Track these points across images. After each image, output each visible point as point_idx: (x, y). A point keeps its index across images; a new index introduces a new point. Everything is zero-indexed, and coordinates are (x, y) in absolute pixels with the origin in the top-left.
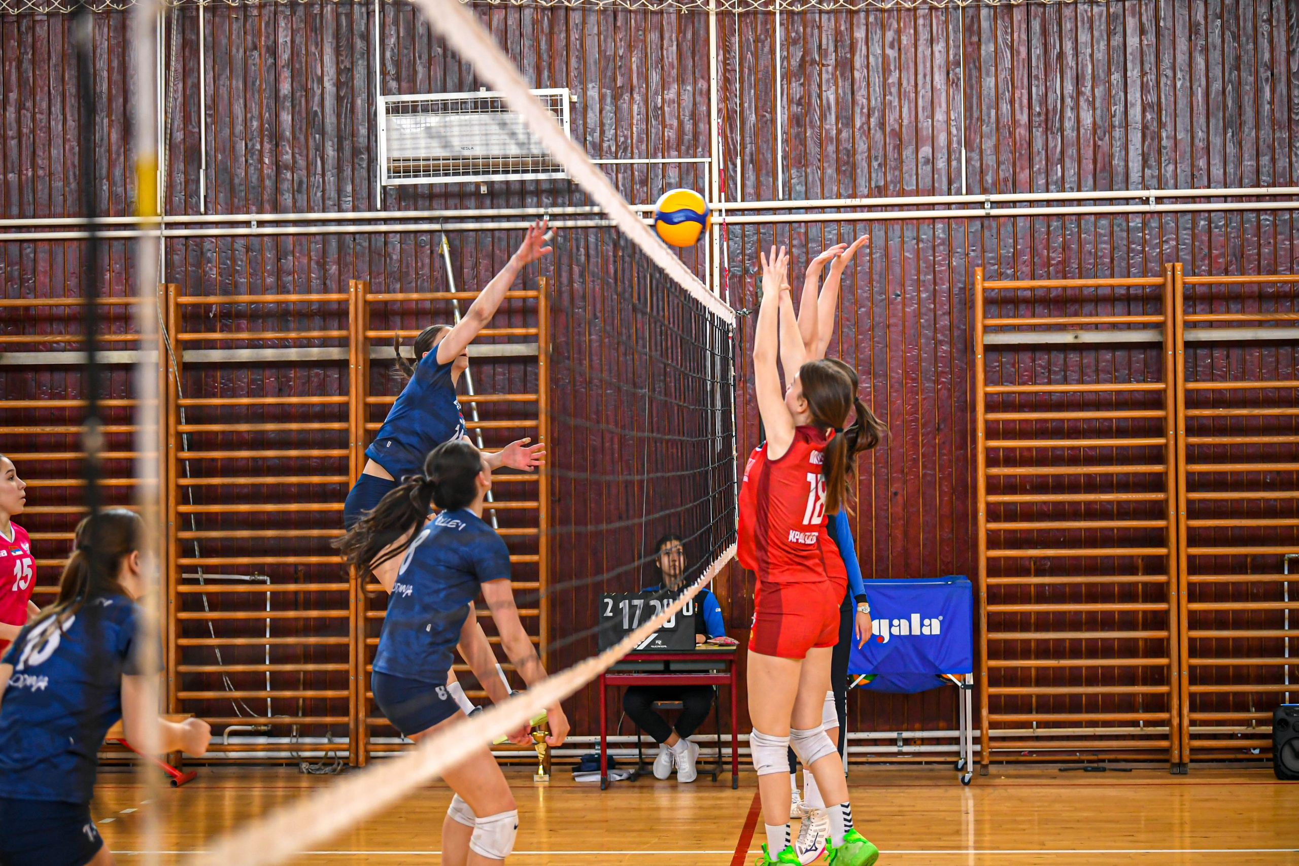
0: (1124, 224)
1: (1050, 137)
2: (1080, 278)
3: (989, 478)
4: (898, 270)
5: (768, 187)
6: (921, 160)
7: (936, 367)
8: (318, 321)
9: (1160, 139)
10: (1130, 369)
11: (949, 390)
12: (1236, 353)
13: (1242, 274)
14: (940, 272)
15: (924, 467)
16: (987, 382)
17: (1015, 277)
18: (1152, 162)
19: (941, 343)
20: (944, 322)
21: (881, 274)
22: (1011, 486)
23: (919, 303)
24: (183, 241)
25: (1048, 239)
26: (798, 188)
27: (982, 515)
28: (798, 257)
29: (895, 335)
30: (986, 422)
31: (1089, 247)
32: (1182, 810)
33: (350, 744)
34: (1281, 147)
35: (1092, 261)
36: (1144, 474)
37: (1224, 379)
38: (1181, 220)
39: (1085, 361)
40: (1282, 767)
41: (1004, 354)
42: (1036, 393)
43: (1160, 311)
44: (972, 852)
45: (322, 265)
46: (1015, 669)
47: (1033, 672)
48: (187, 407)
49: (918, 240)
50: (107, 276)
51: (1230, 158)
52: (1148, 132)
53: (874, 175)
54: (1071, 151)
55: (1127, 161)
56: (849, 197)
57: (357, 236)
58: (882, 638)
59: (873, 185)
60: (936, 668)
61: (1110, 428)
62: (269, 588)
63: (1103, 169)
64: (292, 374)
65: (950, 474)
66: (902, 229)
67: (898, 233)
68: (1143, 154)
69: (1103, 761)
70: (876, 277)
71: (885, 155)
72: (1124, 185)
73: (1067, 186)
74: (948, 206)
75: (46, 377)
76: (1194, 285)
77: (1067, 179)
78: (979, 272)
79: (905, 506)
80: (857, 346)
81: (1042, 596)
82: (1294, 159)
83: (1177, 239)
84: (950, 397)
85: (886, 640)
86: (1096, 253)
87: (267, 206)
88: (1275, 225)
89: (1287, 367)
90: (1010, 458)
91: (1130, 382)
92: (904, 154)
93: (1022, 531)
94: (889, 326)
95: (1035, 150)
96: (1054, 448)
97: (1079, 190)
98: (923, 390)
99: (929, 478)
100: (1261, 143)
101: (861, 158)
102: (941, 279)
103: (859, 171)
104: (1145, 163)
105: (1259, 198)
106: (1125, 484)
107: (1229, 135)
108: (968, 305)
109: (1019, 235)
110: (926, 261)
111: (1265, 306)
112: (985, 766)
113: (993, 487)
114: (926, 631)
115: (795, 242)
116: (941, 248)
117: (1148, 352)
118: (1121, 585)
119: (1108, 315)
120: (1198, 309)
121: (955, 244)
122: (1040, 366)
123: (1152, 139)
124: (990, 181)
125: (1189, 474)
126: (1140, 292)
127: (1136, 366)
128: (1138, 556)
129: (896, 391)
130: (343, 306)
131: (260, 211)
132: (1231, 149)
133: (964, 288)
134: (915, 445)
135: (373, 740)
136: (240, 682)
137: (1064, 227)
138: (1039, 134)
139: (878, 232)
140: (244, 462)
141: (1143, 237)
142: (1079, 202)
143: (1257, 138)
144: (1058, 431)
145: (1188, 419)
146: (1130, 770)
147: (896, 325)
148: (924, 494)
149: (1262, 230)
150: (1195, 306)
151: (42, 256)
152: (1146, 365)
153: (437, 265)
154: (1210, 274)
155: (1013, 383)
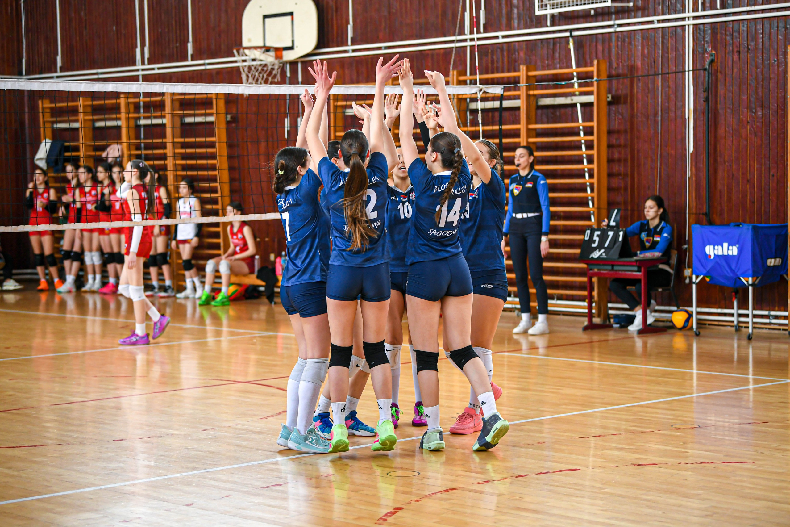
21: (767, 49)
28: (729, 41)
29: (773, 84)
58: (710, 256)
66: (778, 23)
70: (765, 51)
79: (778, 183)
85: (712, 257)
87: (509, 27)
94: (771, 79)
114: (730, 253)
115: (727, 33)
134: (783, 148)
139: (766, 25)
147: (774, 78)
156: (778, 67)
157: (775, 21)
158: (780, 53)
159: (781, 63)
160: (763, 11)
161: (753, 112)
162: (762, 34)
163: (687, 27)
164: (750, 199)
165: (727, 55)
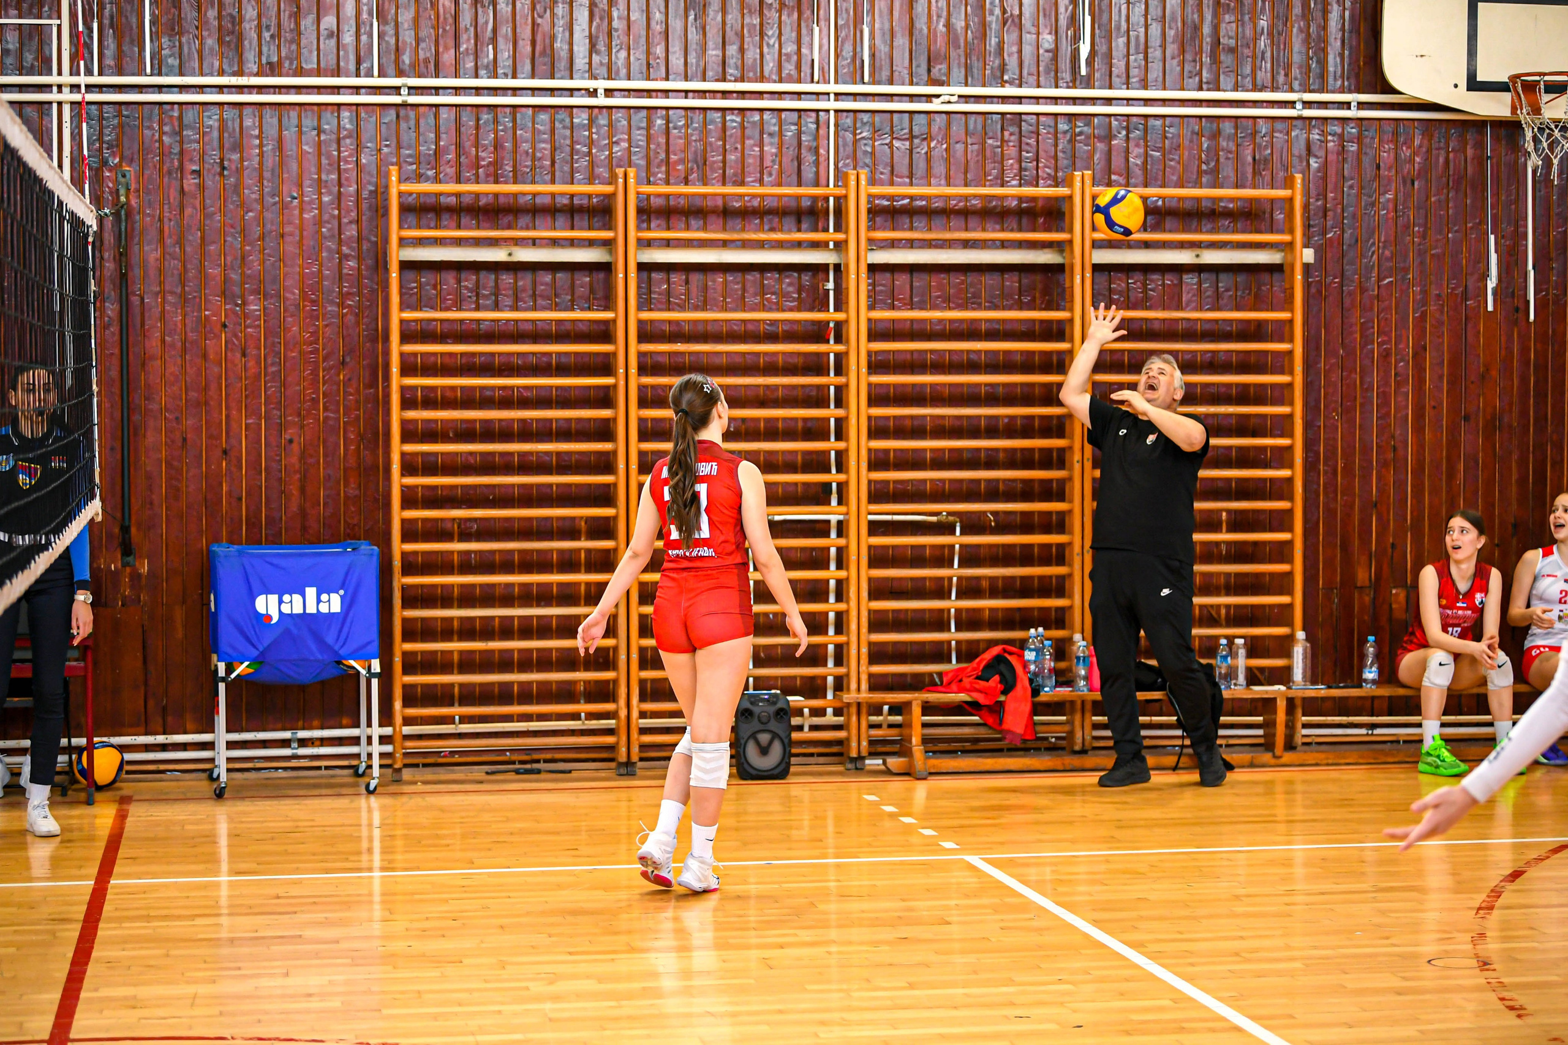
0: (568, 120)
1: (480, 10)
2: (515, 183)
3: (404, 423)
4: (294, 166)
5: (132, 59)
6: (323, 33)
7: (340, 287)
9: (610, 20)
10: (573, 295)
11: (357, 315)
12: (696, 278)
13: (705, 184)
14: (346, 170)
15: (326, 409)
16: (404, 306)
17: (437, 180)
18: (601, 46)
19: (347, 257)
20: (351, 231)
21: (273, 170)
22: (431, 433)
23: (320, 208)
25: (477, 134)
26: (170, 61)
27: (396, 467)
28: (170, 147)
29: (290, 247)
30: (402, 355)
31: (525, 146)
32: (629, 818)
34: (750, 36)
35: (529, 163)
36: (589, 420)
37: (682, 308)
38: (633, 117)
39: (520, 283)
40: (746, 766)
41: (424, 273)
42: (462, 321)
43: (609, 226)
44: (377, 874)
46: (434, 653)
47: (456, 657)
49: (319, 130)
51: (692, 47)
52: (596, 10)
53: (265, 49)
54: (505, 30)
55: (571, 44)
56: (234, 74)
58: (269, 617)
59: (264, 61)
60: (336, 653)
61: (550, 364)
63: (543, 53)
65: (358, 418)
66: (300, 117)
67: (294, 121)
68: (590, 36)
69: (538, 761)
70: (267, 175)
71: (279, 25)
72: (567, 73)
73: (500, 71)
74: (357, 90)
76: (649, 196)
77: (500, 63)
78: (394, 170)
79: (303, 456)
80: (243, 258)
81: (467, 565)
82: (766, 50)
83: (629, 140)
84: (358, 323)
85: (274, 619)
86: (534, 153)
88: (743, 127)
89: (755, 295)
90: (430, 400)
91: (573, 309)
92: (303, 23)
93: (444, 487)
94: (282, 236)
95: (462, 26)
96: (483, 388)
97: (514, 77)
98: (324, 315)
99: (331, 423)
100: (728, 29)
101: (249, 28)
102: (347, 179)
103: (246, 43)
104: (593, 48)
105: (725, 94)
106: (566, 432)
107: (691, 18)
108: (381, 212)
109: (442, 129)
110: (329, 156)
111: (730, 223)
112: (399, 770)
113: (410, 433)
114: (324, 608)
115: (166, 129)
116: (348, 141)
117: (595, 274)
118: (561, 552)
119: (547, 229)
120: (653, 225)
121: (365, 136)
122: (466, 288)
123: (601, 19)
124: (407, 61)
125: (642, 421)
126: (585, 202)
127: (581, 291)
128: (582, 518)
129: (292, 316)
132: (693, 35)
133: (376, 192)
134: (315, 382)
137: (496, 121)
138: (466, 6)
139: (271, 119)
141: (590, 137)
142: (515, 91)
143: (724, 23)
144: (487, 367)
145: (641, 355)
146: (570, 772)
147: (291, 234)
148: (324, 442)
149: (728, 133)
150: (649, 221)
152: (592, 291)
154: (667, 183)
155: (433, 308)
156: (302, 211)
157: (294, 114)
158: (307, 182)
159: (311, 202)
160: (261, 89)
161: (237, 305)
162: (259, 137)
163: (55, 106)
164: (230, 494)
165: (166, 180)
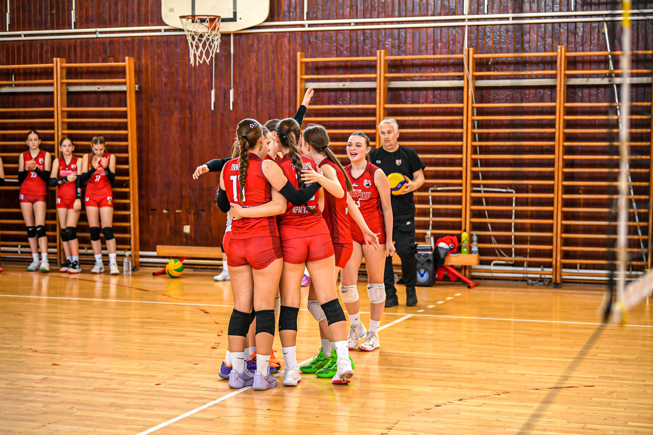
8: (541, 66)
24: (476, 27)
33: (553, 272)
45: (544, 38)
48: (478, 108)
50: (439, 45)
57: (562, 24)
62: (514, 195)
64: (527, 92)
75: (410, 93)
87: (517, 10)
130: (554, 59)
131: (514, 12)
135: (564, 270)
136: (500, 240)
140: (503, 135)
151: (409, 35)
153: (601, 38)
